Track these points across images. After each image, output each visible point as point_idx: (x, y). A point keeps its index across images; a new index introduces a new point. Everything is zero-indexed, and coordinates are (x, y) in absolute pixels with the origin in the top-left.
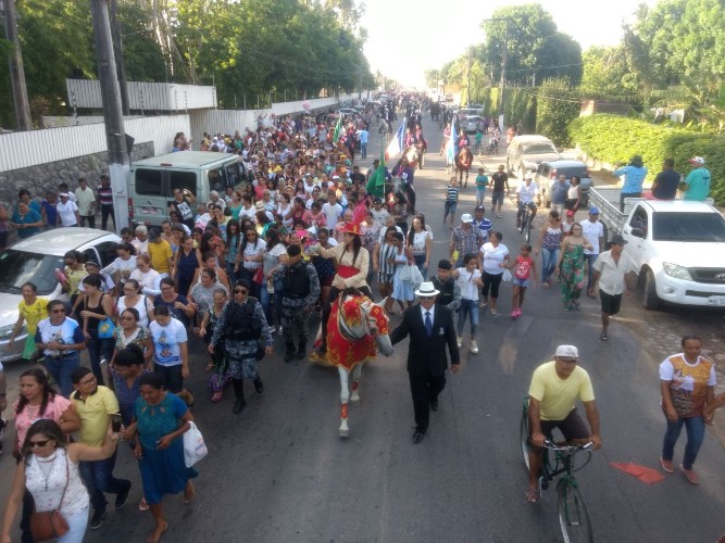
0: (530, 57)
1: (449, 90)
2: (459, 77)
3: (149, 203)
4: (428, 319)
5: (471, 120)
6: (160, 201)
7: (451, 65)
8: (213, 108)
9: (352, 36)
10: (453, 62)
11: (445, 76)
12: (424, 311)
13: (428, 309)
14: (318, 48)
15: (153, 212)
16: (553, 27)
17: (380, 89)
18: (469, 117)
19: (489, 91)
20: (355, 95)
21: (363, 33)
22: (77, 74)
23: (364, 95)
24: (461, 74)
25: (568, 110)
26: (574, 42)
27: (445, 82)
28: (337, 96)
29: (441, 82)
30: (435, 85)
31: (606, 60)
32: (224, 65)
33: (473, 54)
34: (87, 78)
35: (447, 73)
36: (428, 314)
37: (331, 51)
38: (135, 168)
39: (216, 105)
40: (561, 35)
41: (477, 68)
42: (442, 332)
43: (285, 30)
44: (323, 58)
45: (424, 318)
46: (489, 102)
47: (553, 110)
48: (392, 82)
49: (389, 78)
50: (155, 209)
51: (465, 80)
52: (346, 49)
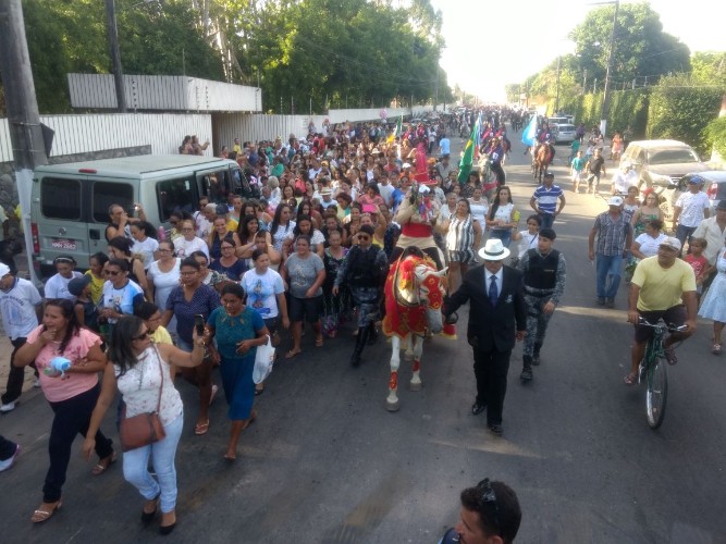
0: (633, 59)
1: (532, 103)
2: (544, 89)
3: (61, 231)
4: (493, 285)
5: (562, 129)
6: (79, 229)
7: (534, 78)
8: (255, 113)
9: (429, 44)
10: (537, 75)
11: (529, 89)
12: (488, 275)
13: (494, 272)
14: (388, 51)
15: (68, 246)
16: (659, 26)
17: (459, 103)
18: (559, 125)
19: (582, 98)
20: (429, 107)
21: (441, 42)
22: (84, 67)
23: (440, 108)
24: (545, 87)
25: (696, 111)
26: (682, 44)
27: (528, 96)
28: (410, 106)
29: (523, 96)
30: (517, 100)
31: (717, 65)
32: (274, 64)
33: (561, 64)
34: (94, 71)
35: (530, 86)
36: (493, 278)
37: (404, 57)
38: (41, 176)
39: (260, 108)
40: (667, 36)
41: (567, 77)
42: (509, 300)
43: (349, 29)
44: (393, 63)
45: (488, 283)
46: (581, 110)
47: (675, 112)
48: (472, 97)
49: (468, 93)
50: (72, 241)
51: (552, 92)
52: (421, 57)
